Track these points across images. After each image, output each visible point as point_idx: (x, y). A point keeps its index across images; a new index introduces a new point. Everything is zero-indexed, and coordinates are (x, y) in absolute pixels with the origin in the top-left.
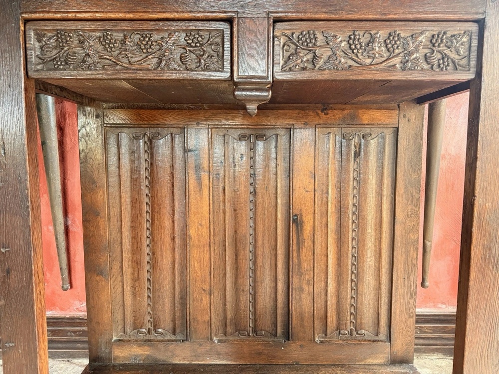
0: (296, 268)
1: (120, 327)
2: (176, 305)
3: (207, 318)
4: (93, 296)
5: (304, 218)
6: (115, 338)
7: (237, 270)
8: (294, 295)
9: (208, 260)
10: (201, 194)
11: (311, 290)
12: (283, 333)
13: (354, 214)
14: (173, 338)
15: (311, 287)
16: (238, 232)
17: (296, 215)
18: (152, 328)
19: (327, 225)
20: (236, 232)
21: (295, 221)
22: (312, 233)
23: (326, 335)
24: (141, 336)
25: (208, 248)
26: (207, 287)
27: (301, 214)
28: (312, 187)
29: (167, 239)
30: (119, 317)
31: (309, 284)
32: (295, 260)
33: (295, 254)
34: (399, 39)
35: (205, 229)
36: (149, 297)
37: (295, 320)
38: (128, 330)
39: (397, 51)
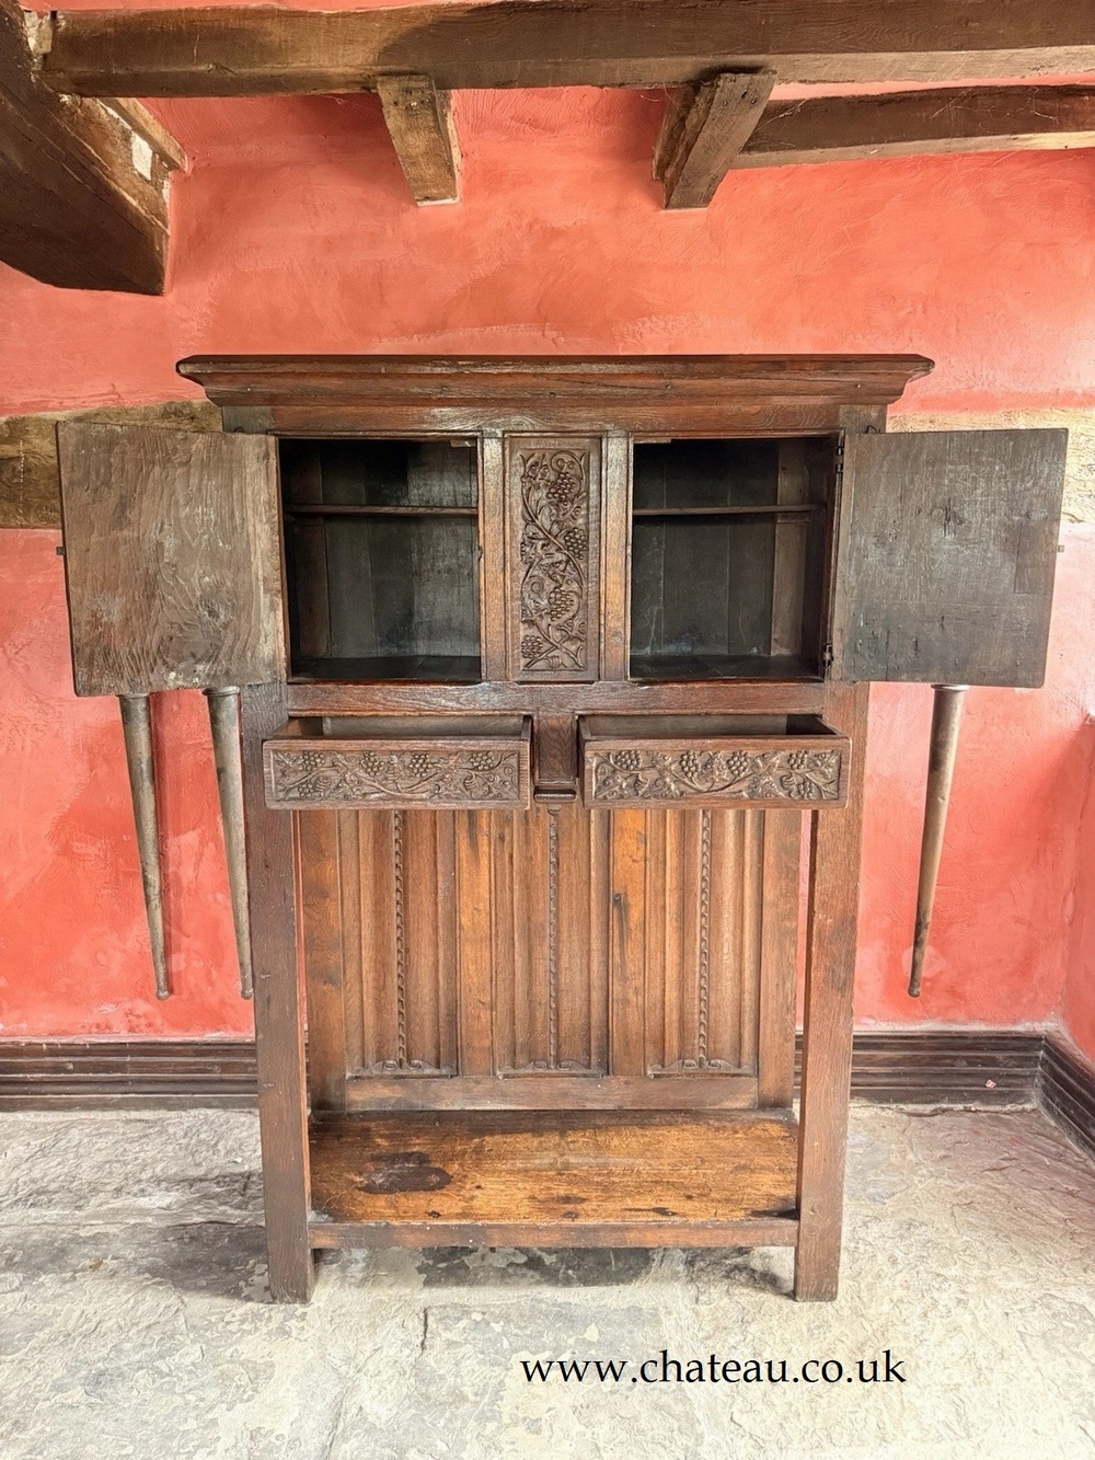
0: (617, 972)
1: (357, 1057)
2: (441, 1024)
3: (487, 1043)
4: (317, 1015)
5: (630, 899)
6: (348, 1075)
7: (530, 975)
8: (616, 1008)
9: (488, 961)
10: (478, 865)
11: (640, 1002)
12: (600, 1064)
13: (703, 891)
14: (436, 1072)
15: (640, 998)
16: (532, 919)
17: (618, 895)
18: (405, 1059)
19: (665, 907)
20: (529, 919)
21: (616, 902)
22: (642, 919)
23: (663, 1066)
24: (388, 1072)
25: (488, 943)
26: (487, 999)
27: (626, 894)
28: (641, 853)
29: (427, 930)
30: (355, 1043)
31: (637, 994)
32: (617, 959)
33: (617, 951)
34: (745, 760)
35: (484, 915)
36: (400, 1013)
37: (616, 1045)
38: (370, 1062)
39: (742, 775)
